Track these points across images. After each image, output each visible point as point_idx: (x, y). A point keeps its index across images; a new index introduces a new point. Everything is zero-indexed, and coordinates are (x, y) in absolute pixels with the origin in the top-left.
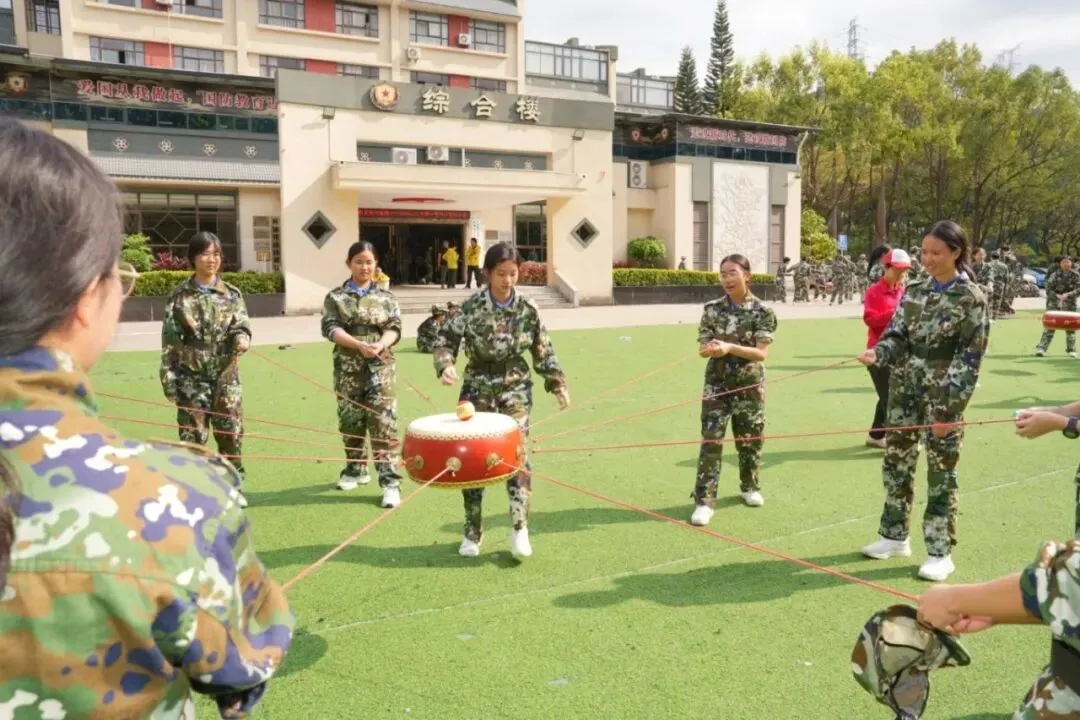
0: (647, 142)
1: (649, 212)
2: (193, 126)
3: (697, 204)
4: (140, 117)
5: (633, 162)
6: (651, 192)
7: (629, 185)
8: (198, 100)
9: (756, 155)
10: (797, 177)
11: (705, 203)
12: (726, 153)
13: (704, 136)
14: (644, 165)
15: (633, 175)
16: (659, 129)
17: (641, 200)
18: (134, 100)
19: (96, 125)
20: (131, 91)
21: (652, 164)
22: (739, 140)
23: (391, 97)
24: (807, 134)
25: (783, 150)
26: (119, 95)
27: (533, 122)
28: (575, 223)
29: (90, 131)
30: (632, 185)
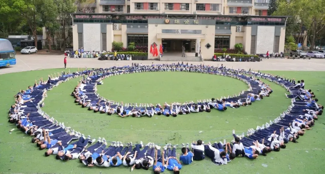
0: (243, 21)
1: (242, 37)
2: (144, 23)
3: (252, 36)
4: (135, 22)
5: (238, 26)
6: (242, 33)
7: (236, 31)
8: (145, 18)
9: (271, 24)
10: (284, 29)
11: (255, 36)
12: (262, 24)
13: (255, 20)
14: (241, 26)
15: (238, 29)
16: (245, 18)
17: (239, 34)
18: (134, 19)
19: (128, 24)
20: (134, 17)
21: (244, 26)
22: (266, 20)
23: (168, 21)
24: (287, 18)
25: (280, 22)
26: (132, 18)
27: (197, 24)
28: (206, 44)
29: (127, 25)
30: (237, 31)
